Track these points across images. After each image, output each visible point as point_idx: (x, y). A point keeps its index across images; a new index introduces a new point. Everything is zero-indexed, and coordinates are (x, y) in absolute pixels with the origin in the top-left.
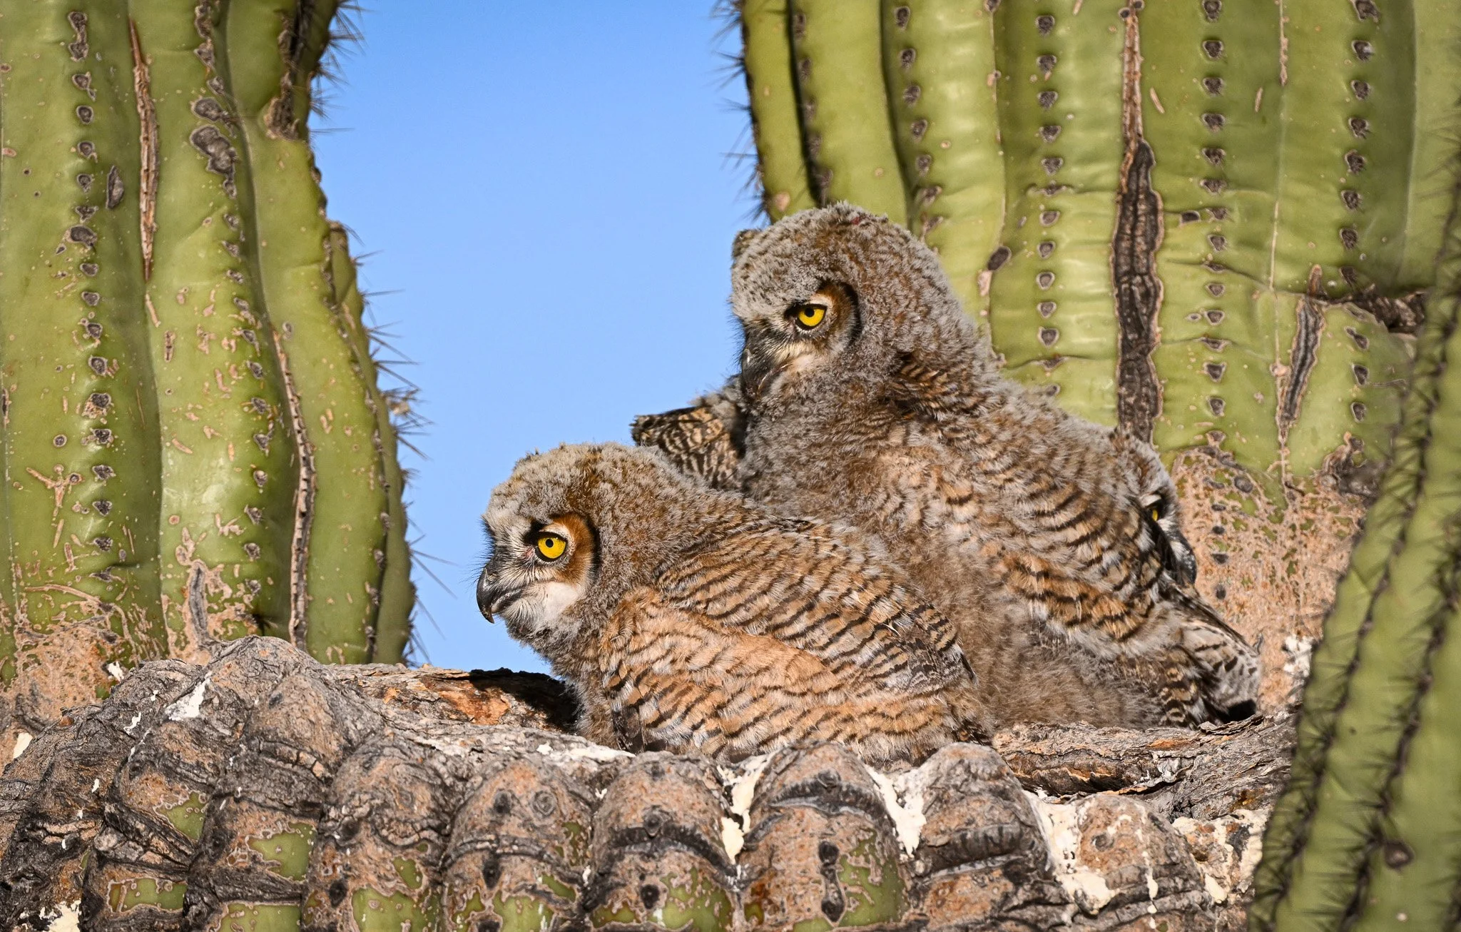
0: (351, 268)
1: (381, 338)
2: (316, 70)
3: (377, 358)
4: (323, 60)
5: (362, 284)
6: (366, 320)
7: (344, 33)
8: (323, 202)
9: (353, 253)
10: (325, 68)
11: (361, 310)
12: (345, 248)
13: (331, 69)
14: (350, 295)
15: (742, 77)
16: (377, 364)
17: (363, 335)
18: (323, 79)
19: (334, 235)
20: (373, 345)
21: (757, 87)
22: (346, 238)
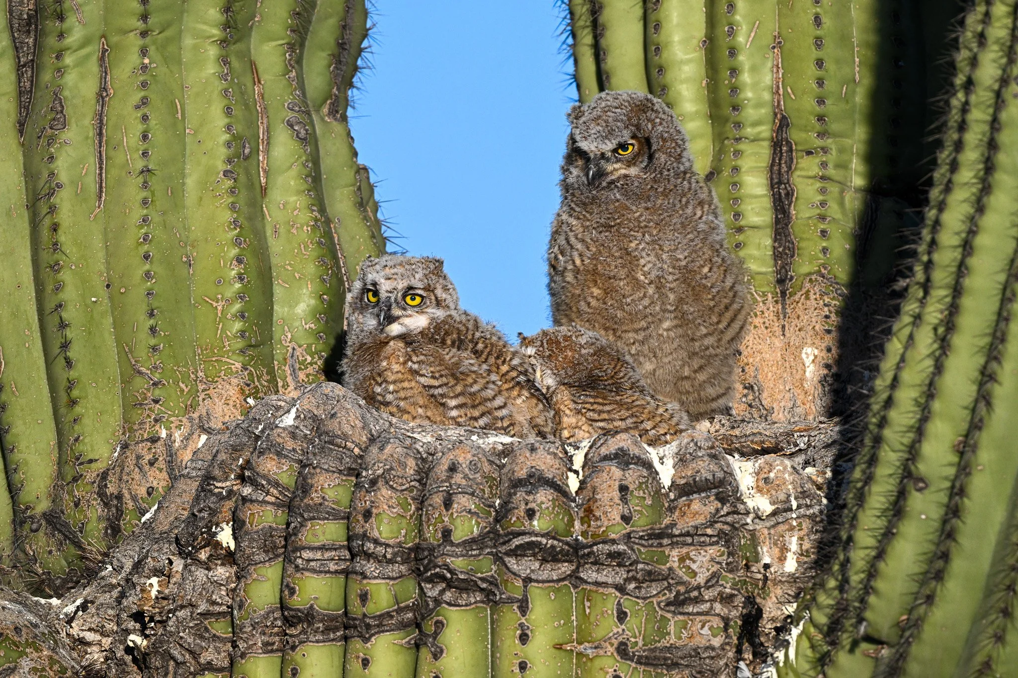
0: (371, 188)
1: (388, 225)
2: (351, 85)
3: (385, 235)
4: (354, 80)
5: (377, 197)
6: (379, 215)
7: (365, 65)
8: (355, 154)
9: (372, 181)
10: (355, 84)
11: (377, 211)
12: (368, 178)
13: (359, 85)
14: (371, 203)
15: (574, 85)
16: (385, 238)
17: (378, 223)
18: (355, 90)
19: (362, 171)
20: (383, 228)
21: (582, 90)
22: (368, 173)
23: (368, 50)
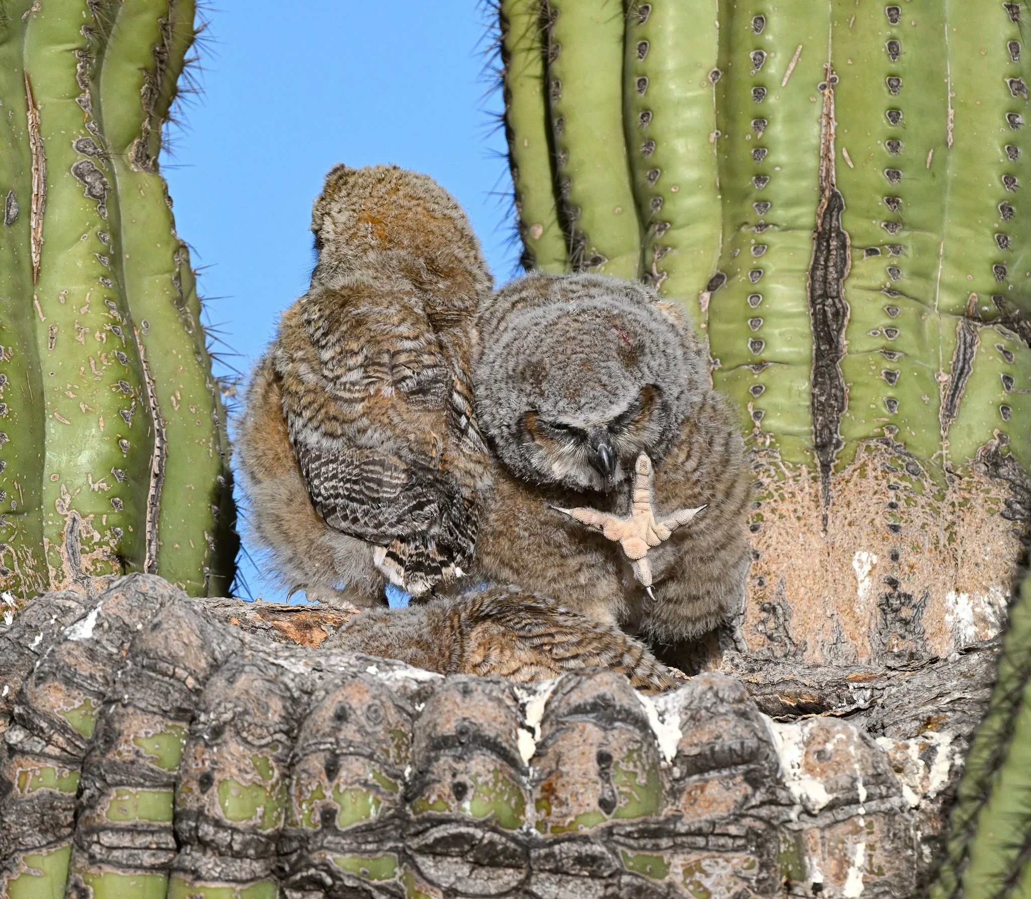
0: (193, 276)
1: (215, 334)
2: (166, 117)
3: (211, 350)
4: (171, 109)
5: (200, 291)
6: (203, 320)
7: (188, 87)
8: (172, 224)
9: (194, 265)
10: (172, 115)
11: (200, 312)
12: (188, 261)
13: (178, 117)
14: (191, 301)
15: (503, 130)
16: (211, 355)
17: (199, 333)
18: (171, 124)
19: (181, 251)
20: (209, 339)
21: (518, 139)
22: (188, 252)
23: (195, 64)
